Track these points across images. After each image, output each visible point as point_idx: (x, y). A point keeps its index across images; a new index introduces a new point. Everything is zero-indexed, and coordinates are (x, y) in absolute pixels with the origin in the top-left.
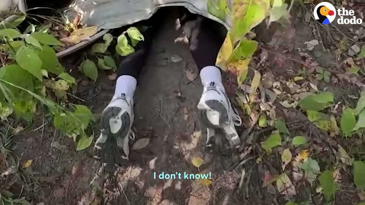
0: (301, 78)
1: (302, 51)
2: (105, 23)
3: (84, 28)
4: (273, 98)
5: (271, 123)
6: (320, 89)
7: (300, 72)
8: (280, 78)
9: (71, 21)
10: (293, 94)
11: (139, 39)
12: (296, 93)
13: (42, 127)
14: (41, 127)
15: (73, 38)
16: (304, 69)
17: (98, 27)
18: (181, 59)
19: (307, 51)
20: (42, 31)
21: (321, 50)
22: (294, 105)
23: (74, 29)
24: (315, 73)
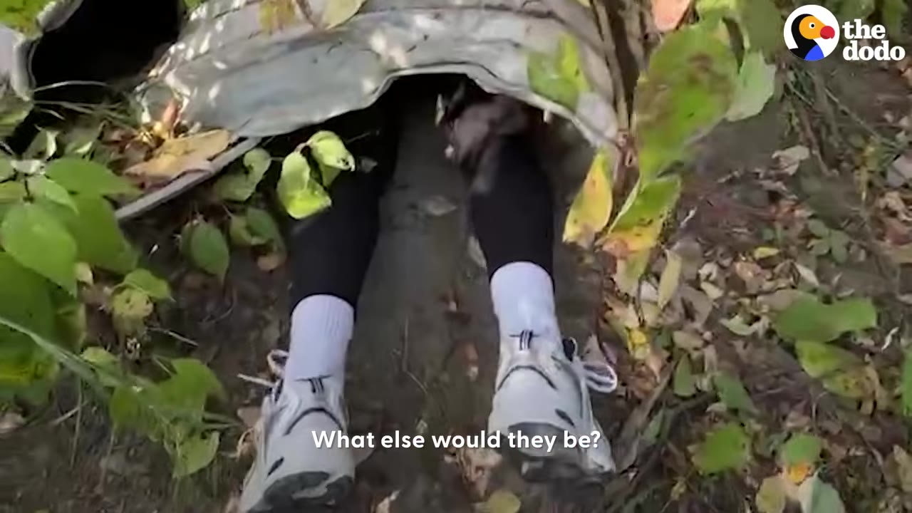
0: (772, 252)
1: (768, 177)
2: (247, 122)
3: (193, 134)
4: (703, 310)
5: (705, 384)
6: (823, 277)
7: (768, 234)
8: (715, 253)
9: (156, 116)
10: (755, 296)
11: (341, 166)
12: (761, 293)
13: (76, 413)
14: (73, 412)
15: (163, 164)
16: (779, 226)
17: (231, 132)
18: (453, 208)
19: (780, 177)
20: (76, 148)
21: (818, 173)
22: (759, 327)
23: (165, 136)
24: (808, 235)
